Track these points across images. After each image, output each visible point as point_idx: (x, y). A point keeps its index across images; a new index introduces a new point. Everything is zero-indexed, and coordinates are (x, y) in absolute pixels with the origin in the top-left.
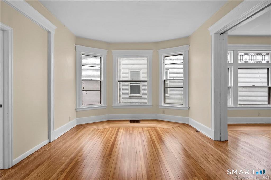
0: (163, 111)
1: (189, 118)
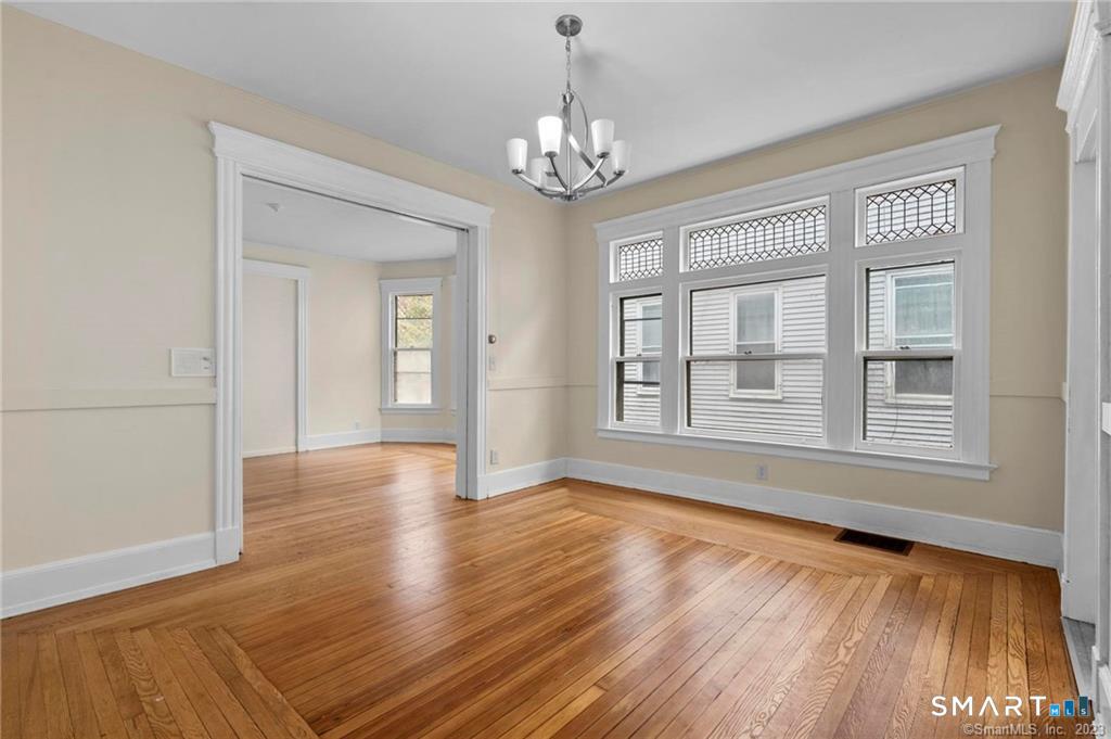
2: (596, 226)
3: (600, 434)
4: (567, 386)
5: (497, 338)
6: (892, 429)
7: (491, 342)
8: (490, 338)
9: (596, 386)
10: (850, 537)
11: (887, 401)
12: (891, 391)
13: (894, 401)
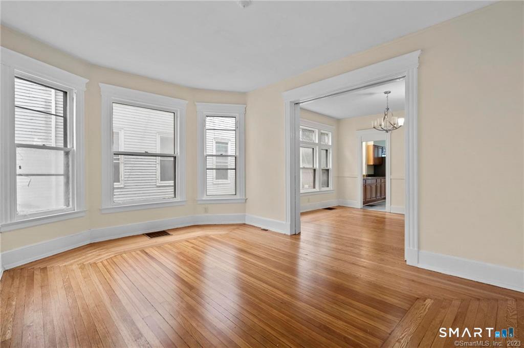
0: (205, 209)
1: (246, 214)
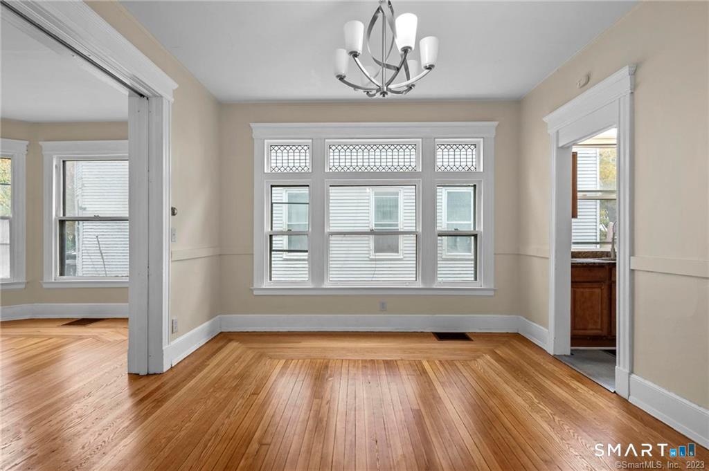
2: (252, 125)
3: (255, 293)
4: (220, 255)
5: (177, 211)
6: (373, 272)
7: (173, 214)
8: (173, 210)
9: (253, 254)
10: (442, 336)
11: (371, 257)
12: (372, 252)
13: (374, 257)
